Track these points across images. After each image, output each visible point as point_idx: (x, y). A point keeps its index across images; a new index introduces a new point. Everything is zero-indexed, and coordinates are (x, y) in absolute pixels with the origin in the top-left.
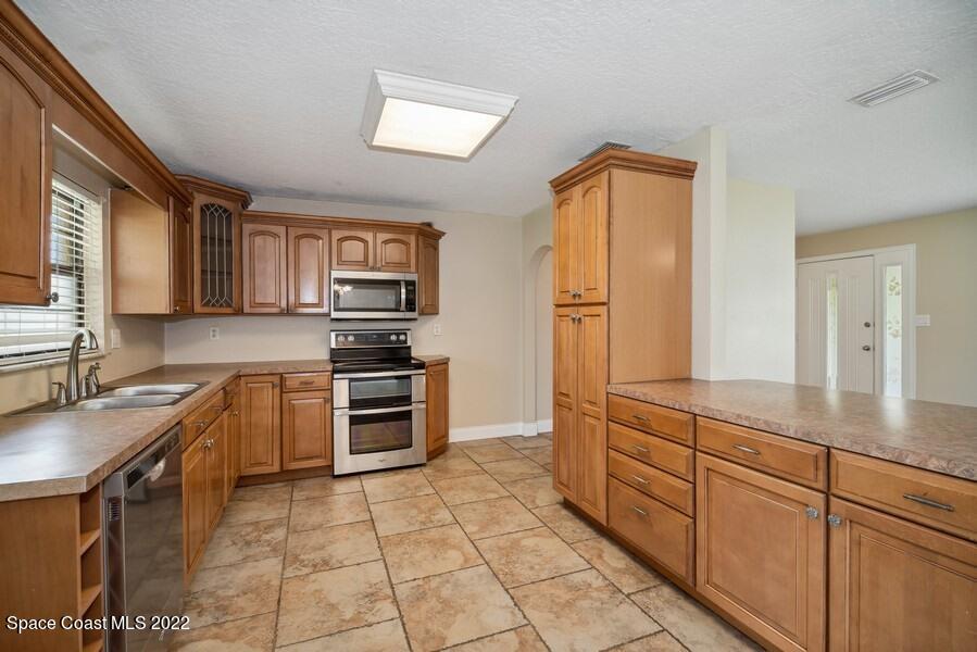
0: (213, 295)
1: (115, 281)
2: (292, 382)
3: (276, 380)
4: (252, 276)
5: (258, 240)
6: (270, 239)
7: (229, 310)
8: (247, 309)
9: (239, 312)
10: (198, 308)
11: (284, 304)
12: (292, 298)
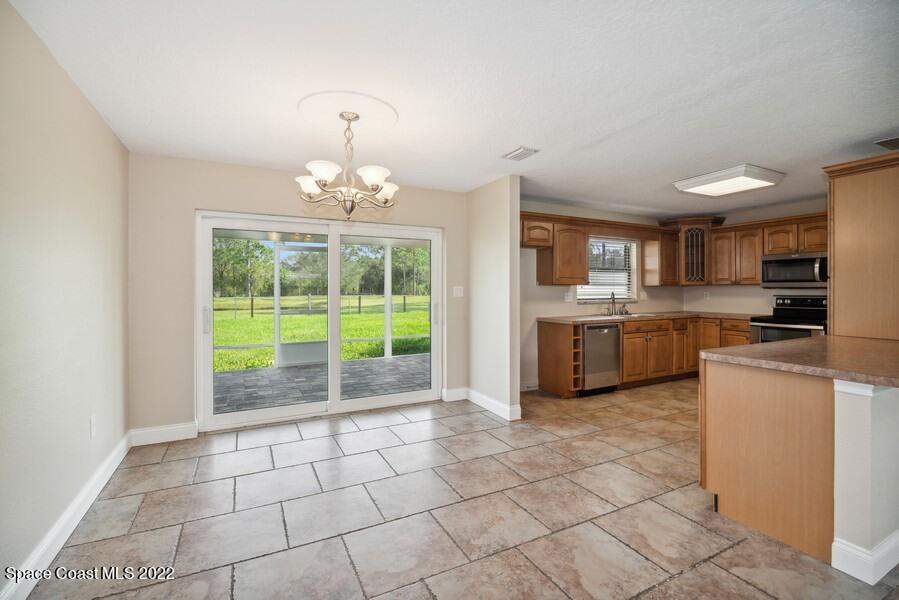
0: (693, 275)
1: (643, 271)
2: (725, 325)
3: (718, 322)
4: (716, 263)
5: (719, 242)
6: (726, 241)
7: (702, 283)
8: (714, 283)
9: (709, 284)
10: (683, 281)
11: (733, 279)
12: (738, 275)
